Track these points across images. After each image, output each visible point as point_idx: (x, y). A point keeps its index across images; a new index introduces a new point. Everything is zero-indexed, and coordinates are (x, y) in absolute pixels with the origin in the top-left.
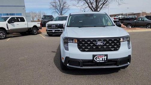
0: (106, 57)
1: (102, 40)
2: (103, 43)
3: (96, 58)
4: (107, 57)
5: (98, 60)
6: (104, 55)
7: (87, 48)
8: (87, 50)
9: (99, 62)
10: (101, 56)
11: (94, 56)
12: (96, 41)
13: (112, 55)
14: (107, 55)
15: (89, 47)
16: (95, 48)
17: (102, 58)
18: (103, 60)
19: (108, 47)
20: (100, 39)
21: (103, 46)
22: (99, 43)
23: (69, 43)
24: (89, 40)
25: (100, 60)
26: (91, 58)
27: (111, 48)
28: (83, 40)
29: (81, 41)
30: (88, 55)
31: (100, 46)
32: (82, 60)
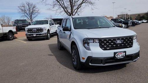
0: (124, 54)
1: (121, 39)
2: (122, 42)
3: (117, 55)
4: (126, 53)
5: (118, 57)
6: (124, 52)
7: (109, 47)
8: (109, 48)
9: (119, 58)
10: (120, 53)
11: (115, 53)
12: (116, 40)
13: (130, 51)
14: (125, 52)
15: (110, 46)
16: (115, 46)
17: (121, 54)
18: (122, 57)
19: (125, 45)
20: (118, 38)
21: (122, 44)
22: (119, 42)
23: (90, 44)
24: (110, 39)
25: (120, 56)
26: (113, 56)
27: (128, 45)
28: (105, 39)
29: (103, 40)
30: (109, 53)
31: (119, 44)
32: (105, 58)
